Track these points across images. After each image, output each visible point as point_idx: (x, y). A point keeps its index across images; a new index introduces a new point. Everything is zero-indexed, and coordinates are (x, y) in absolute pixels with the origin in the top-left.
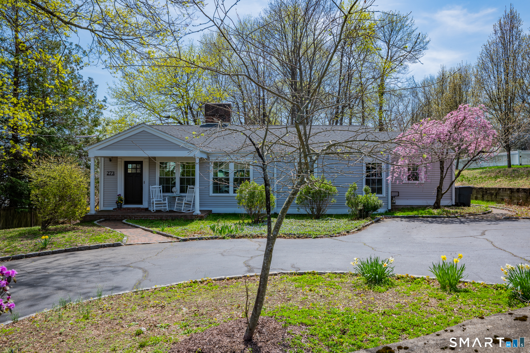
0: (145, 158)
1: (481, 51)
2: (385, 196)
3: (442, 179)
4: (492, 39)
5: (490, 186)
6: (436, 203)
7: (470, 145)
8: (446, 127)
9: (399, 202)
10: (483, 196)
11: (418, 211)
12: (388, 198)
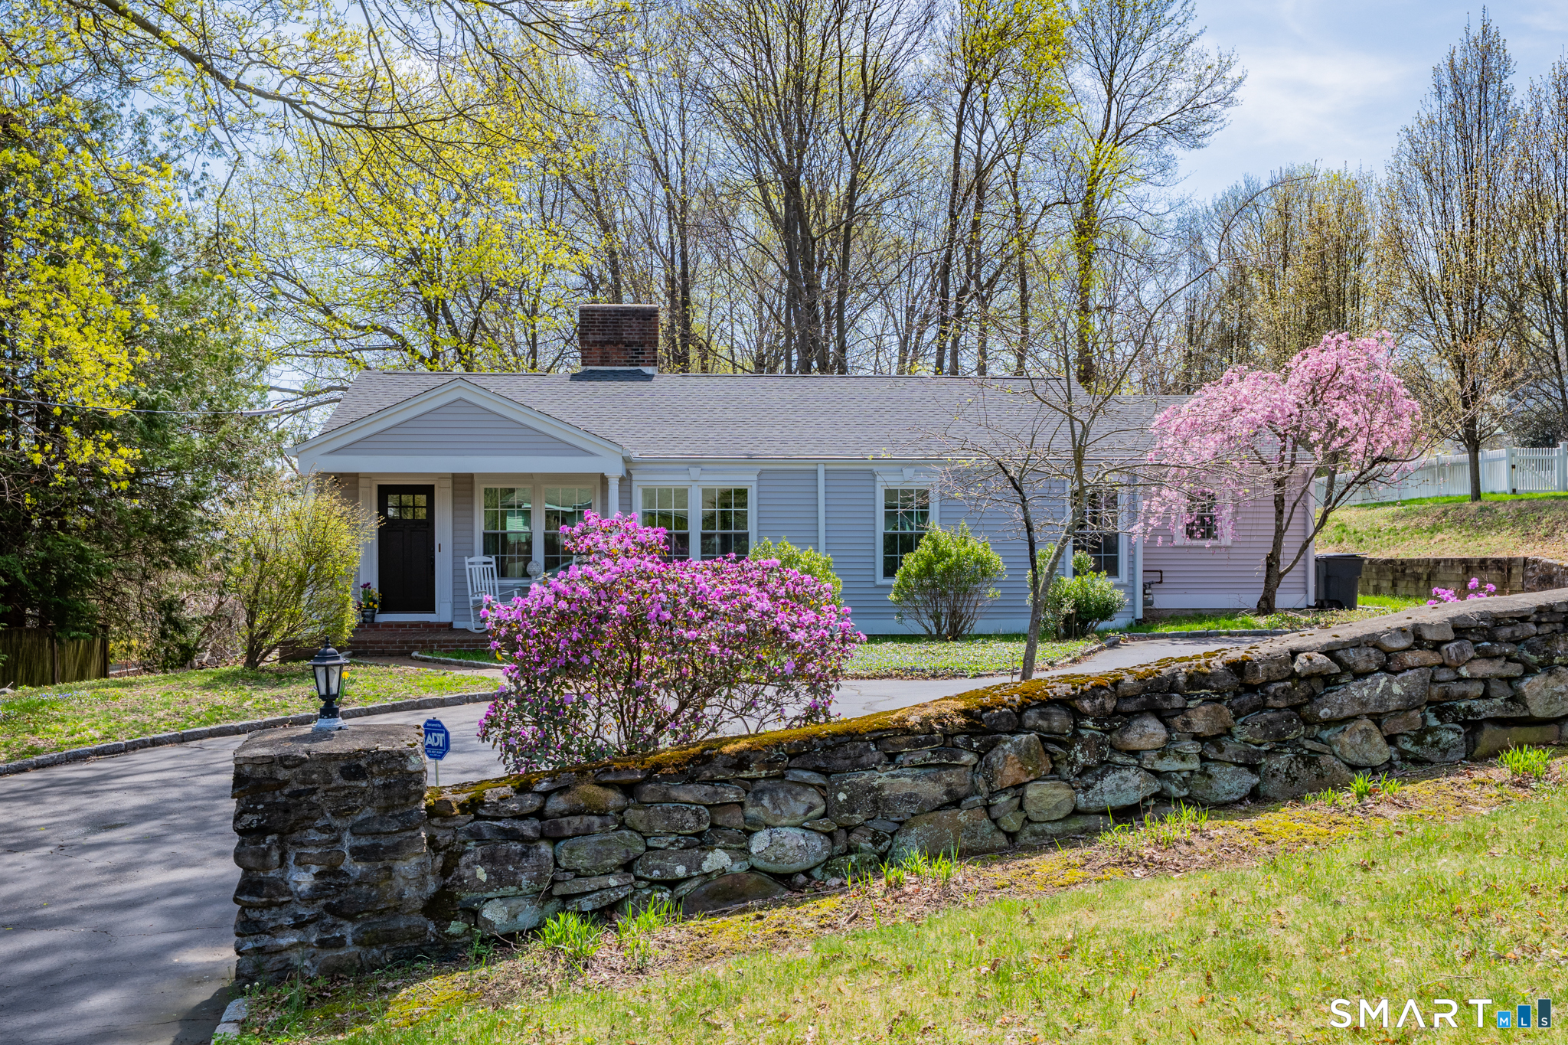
0: (441, 476)
1: (1396, 146)
2: (1125, 581)
3: (1280, 532)
4: (1428, 109)
5: (1414, 556)
6: (1262, 599)
7: (1354, 439)
8: (1289, 395)
9: (1163, 600)
10: (1394, 585)
11: (1216, 622)
12: (1134, 588)
